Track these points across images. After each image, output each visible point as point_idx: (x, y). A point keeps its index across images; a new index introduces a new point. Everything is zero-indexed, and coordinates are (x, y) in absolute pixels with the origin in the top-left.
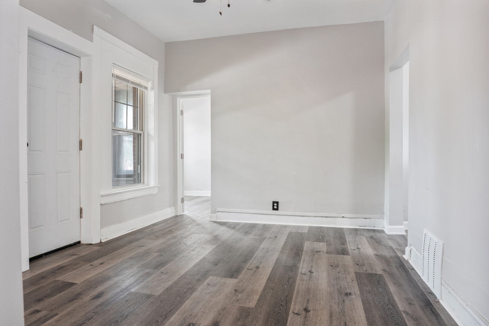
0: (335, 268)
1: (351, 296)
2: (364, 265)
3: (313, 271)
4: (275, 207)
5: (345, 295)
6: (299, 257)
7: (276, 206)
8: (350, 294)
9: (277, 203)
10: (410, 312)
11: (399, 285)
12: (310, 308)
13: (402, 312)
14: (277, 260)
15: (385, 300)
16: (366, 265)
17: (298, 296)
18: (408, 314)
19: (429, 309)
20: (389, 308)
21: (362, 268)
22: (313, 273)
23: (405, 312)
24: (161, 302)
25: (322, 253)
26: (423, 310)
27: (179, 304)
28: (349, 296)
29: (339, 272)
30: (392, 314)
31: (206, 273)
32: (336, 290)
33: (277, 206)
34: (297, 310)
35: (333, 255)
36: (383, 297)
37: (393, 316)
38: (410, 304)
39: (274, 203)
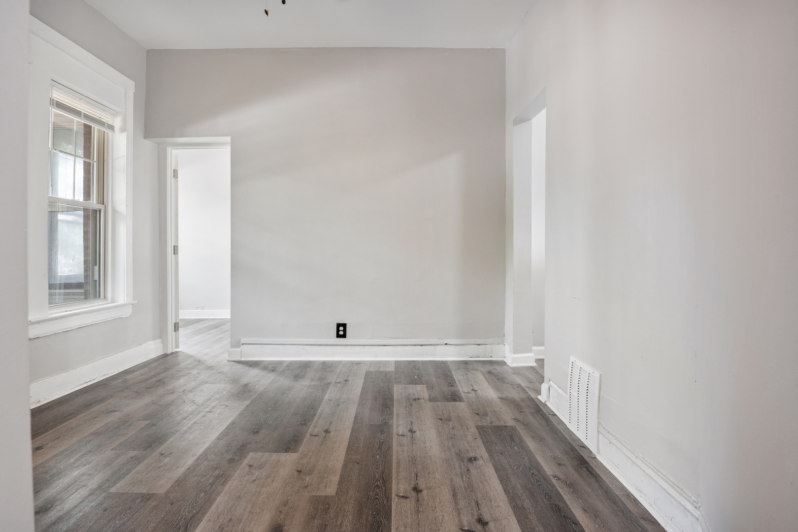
0: (447, 423)
1: (478, 462)
2: (487, 415)
3: (415, 430)
4: (341, 333)
5: (469, 461)
6: (390, 410)
7: (341, 331)
8: (475, 459)
9: (344, 325)
10: (561, 476)
11: (540, 440)
12: (421, 486)
13: (551, 477)
14: (356, 417)
15: (525, 462)
16: (489, 414)
17: (400, 470)
18: (559, 479)
19: (584, 469)
20: (533, 474)
21: (485, 419)
22: (415, 432)
23: (555, 477)
24: (172, 504)
25: (423, 400)
26: (577, 471)
27: (205, 503)
28: (475, 462)
29: (453, 428)
30: (538, 481)
31: (242, 448)
32: (455, 455)
33: (345, 331)
34: (402, 491)
35: (439, 403)
36: (522, 458)
37: (540, 485)
38: (560, 464)
39: (339, 325)
